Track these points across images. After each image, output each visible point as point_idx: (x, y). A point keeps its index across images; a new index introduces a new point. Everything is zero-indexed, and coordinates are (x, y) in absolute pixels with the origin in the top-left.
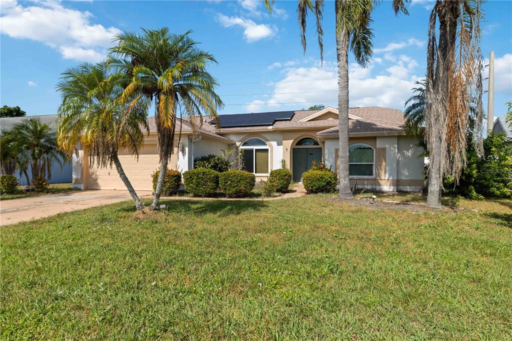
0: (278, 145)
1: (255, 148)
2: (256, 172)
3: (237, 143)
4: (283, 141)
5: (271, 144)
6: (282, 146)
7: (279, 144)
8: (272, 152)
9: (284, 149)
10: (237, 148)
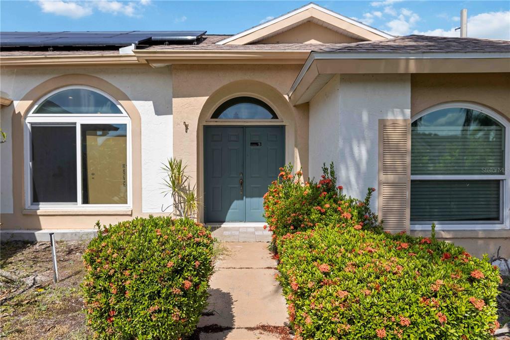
0: (158, 113)
1: (80, 120)
2: (86, 201)
3: (16, 103)
4: (175, 100)
5: (134, 107)
6: (172, 116)
7: (163, 109)
8: (138, 134)
9: (176, 124)
10: (17, 119)
